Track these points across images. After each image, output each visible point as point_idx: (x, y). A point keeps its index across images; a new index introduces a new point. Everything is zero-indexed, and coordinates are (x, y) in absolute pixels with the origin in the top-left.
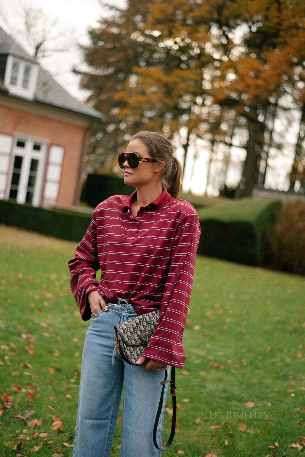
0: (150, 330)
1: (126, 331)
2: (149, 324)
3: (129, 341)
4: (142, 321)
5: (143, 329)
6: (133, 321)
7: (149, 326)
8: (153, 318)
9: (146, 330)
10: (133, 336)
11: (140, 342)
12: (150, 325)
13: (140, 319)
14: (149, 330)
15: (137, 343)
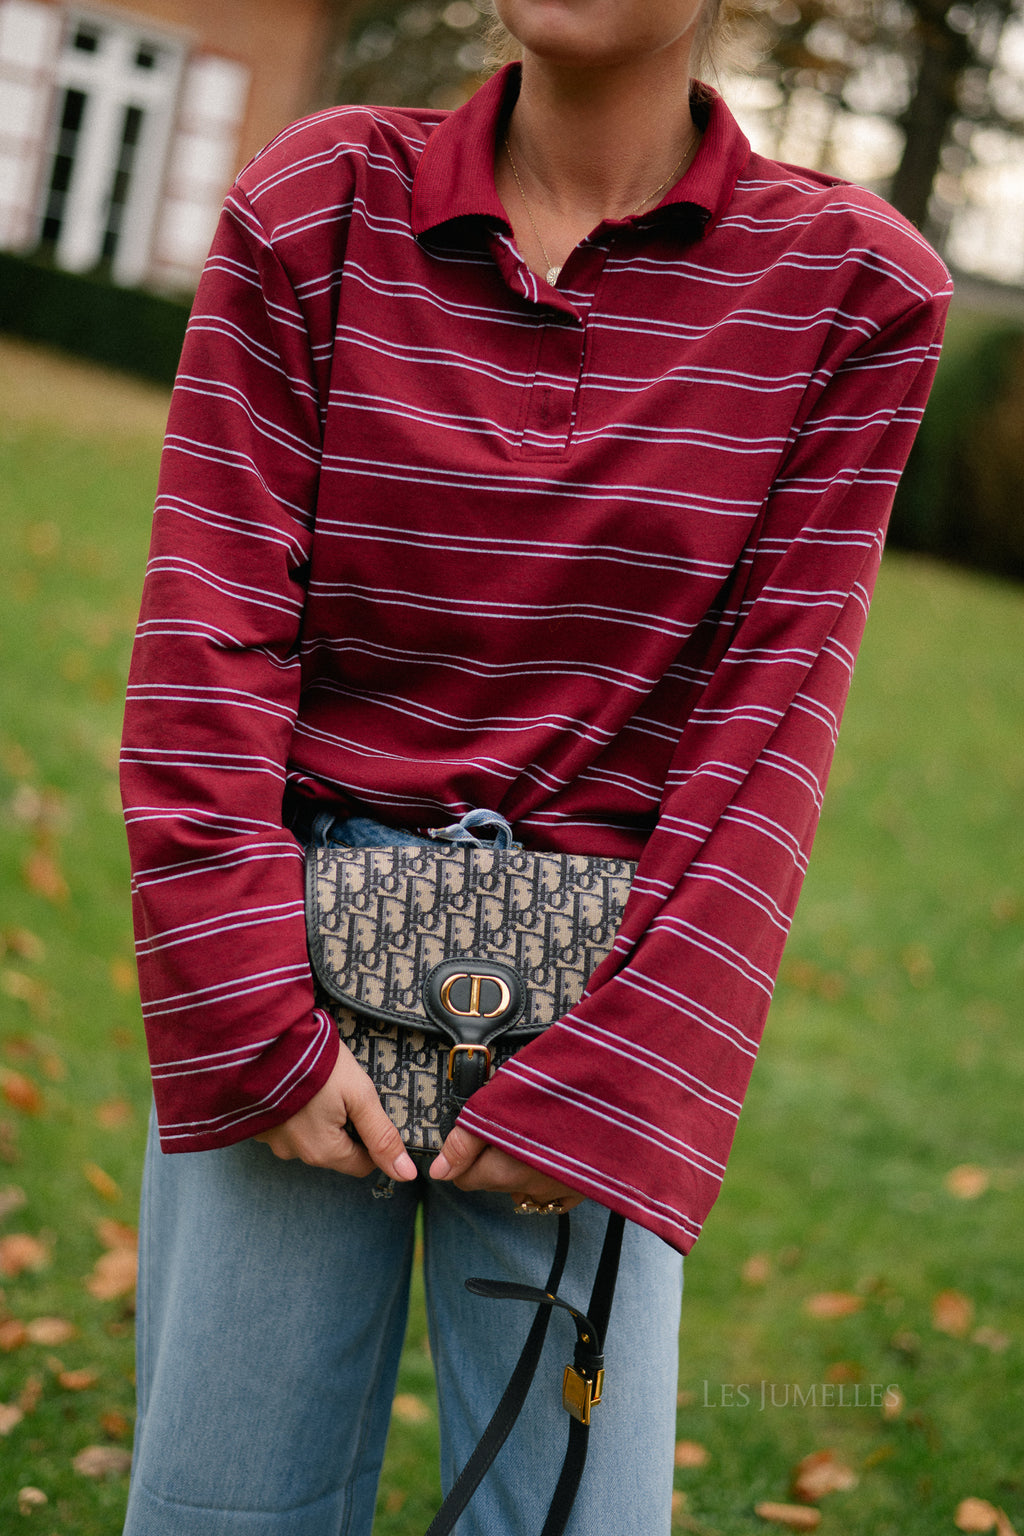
0: (511, 963)
1: (352, 909)
2: (520, 927)
3: (348, 977)
4: (480, 890)
5: (465, 937)
6: (423, 869)
7: (513, 936)
8: (557, 899)
9: (484, 956)
10: (384, 957)
11: (420, 1010)
12: (519, 934)
13: (471, 874)
14: (501, 959)
15: (400, 1007)
